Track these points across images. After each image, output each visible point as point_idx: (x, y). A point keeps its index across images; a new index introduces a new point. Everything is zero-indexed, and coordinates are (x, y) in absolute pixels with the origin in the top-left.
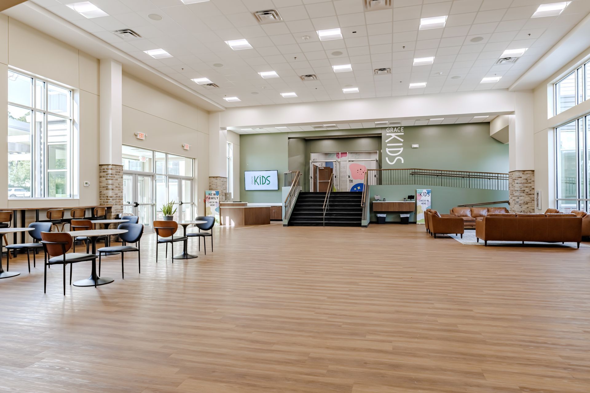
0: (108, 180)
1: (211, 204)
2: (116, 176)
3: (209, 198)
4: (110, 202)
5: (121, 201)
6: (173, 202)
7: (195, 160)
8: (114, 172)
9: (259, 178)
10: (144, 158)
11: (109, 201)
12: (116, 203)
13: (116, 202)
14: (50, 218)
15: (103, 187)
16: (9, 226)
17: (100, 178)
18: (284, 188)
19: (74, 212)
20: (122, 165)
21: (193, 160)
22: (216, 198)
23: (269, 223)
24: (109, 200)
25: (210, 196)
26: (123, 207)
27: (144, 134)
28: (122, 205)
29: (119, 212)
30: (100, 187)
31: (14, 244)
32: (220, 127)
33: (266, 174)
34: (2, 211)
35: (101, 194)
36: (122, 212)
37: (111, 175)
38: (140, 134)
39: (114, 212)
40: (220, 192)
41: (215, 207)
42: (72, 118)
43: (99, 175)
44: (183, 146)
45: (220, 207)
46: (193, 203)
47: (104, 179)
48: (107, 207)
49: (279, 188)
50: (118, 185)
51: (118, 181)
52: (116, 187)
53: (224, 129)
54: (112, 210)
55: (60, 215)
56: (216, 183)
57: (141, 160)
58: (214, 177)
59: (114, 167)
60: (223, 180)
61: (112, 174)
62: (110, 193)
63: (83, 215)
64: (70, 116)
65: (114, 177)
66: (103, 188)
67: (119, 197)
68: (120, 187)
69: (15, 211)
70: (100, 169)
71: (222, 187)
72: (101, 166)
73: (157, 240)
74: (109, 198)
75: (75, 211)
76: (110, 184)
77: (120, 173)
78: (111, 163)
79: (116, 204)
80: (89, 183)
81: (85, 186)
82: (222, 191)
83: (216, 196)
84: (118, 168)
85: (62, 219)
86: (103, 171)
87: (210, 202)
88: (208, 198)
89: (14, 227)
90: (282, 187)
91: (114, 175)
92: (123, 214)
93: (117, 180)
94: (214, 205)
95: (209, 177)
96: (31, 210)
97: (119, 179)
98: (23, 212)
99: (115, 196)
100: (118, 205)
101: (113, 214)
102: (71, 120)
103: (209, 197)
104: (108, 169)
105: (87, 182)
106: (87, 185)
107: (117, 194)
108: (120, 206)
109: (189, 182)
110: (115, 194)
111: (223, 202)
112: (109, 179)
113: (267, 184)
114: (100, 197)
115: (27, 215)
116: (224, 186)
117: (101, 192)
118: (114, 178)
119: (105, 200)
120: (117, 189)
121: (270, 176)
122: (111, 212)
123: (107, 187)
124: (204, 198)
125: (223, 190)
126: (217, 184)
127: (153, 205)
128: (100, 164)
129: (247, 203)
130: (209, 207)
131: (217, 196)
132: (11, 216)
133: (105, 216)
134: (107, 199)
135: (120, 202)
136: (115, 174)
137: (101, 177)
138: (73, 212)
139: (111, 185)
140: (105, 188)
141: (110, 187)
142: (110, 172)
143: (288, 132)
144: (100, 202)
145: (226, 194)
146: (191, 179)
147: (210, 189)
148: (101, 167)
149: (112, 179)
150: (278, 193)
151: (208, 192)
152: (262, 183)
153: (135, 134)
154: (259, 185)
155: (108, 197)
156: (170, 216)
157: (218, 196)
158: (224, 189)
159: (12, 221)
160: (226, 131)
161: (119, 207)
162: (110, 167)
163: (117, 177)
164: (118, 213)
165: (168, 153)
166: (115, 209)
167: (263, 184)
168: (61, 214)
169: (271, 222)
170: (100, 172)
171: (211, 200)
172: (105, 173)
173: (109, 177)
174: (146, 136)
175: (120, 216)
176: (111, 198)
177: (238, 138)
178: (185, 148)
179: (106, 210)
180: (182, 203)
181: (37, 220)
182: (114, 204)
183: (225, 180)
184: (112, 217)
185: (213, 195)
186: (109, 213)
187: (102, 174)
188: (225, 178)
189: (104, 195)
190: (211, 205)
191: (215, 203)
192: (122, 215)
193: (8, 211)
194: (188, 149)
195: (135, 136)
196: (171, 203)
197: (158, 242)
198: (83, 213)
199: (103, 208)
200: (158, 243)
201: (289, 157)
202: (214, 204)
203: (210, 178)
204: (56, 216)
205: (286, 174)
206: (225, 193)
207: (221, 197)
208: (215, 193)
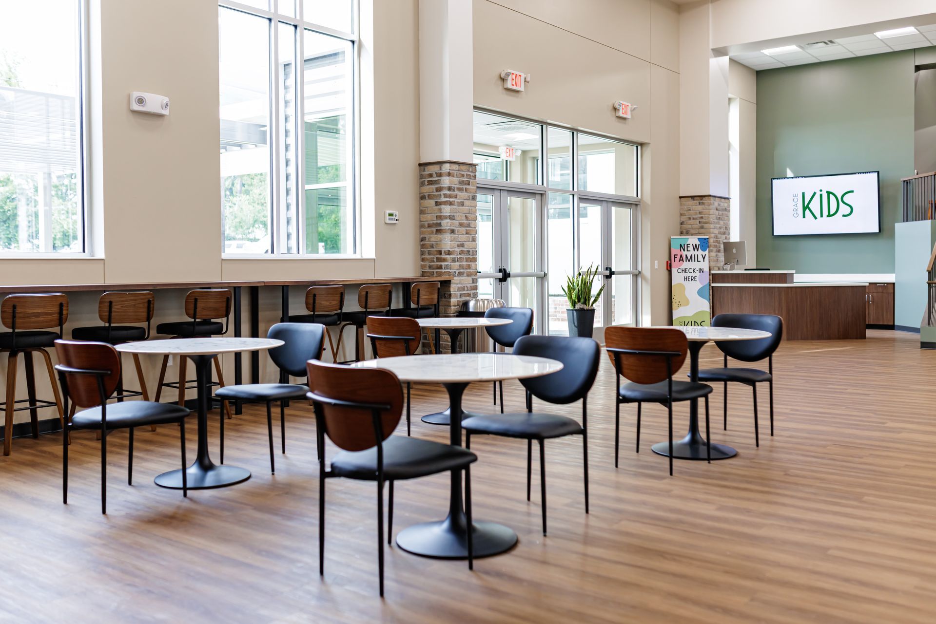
0: (443, 207)
1: (688, 275)
2: (459, 194)
3: (681, 259)
4: (447, 267)
5: (472, 264)
6: (593, 270)
7: (644, 148)
8: (454, 181)
9: (817, 197)
10: (510, 148)
11: (443, 264)
12: (462, 271)
13: (461, 267)
14: (314, 311)
15: (429, 226)
16: (224, 331)
17: (422, 201)
18: (901, 228)
19: (367, 293)
20: (474, 162)
21: (639, 148)
22: (701, 258)
23: (863, 337)
24: (444, 260)
25: (684, 253)
26: (477, 282)
27: (523, 76)
28: (474, 277)
29: (469, 295)
30: (422, 226)
31: (236, 384)
32: (711, 47)
33: (837, 185)
34: (209, 288)
35: (423, 246)
36: (475, 295)
37: (448, 192)
38: (514, 76)
39: (456, 296)
40: (711, 240)
41: (697, 285)
42: (355, 38)
43: (420, 193)
44: (615, 109)
45: (713, 285)
46: (639, 272)
47: (432, 202)
48: (441, 282)
49: (885, 230)
50: (464, 218)
51: (465, 209)
52: (461, 225)
53: (719, 52)
54: (452, 290)
55: (336, 303)
56: (700, 213)
57: (504, 157)
58: (693, 197)
59: (455, 167)
60: (719, 205)
61: (449, 189)
62: (447, 242)
63: (387, 301)
64: (353, 33)
65: (456, 197)
66: (429, 229)
67: (468, 251)
68: (469, 226)
69: (237, 289)
70: (421, 176)
71: (718, 226)
72: (422, 168)
73: (618, 394)
74: (443, 256)
75: (369, 291)
76: (445, 218)
77: (469, 184)
78: (447, 158)
79: (460, 274)
80: (397, 214)
81: (388, 221)
82: (716, 237)
83: (700, 252)
84: (465, 171)
85: (339, 311)
86: (428, 181)
87: (685, 271)
88: (678, 257)
89: (236, 336)
90: (896, 225)
91: (456, 192)
92: (477, 301)
93: (462, 204)
94: (694, 279)
95: (680, 197)
96: (271, 287)
97: (467, 203)
98: (254, 291)
99: (458, 250)
100: (465, 275)
101: (454, 301)
102: (353, 42)
103: (681, 256)
104: (440, 175)
105: (391, 212)
106: (392, 219)
107: (462, 245)
108: (470, 279)
109: (627, 212)
110: (458, 246)
111: (719, 269)
112: (445, 203)
113: (844, 216)
114: (422, 253)
115: (263, 300)
116: (722, 222)
117: (423, 239)
118: (456, 200)
119: (434, 261)
120: (463, 230)
121: (852, 192)
122: (450, 295)
123: (440, 225)
124: (667, 259)
125: (719, 236)
126: (702, 218)
127: (542, 278)
128: (422, 161)
129: (794, 271)
130: (680, 285)
131: (704, 253)
132: (228, 301)
133: (435, 305)
134: (439, 260)
135: (469, 267)
136: (460, 190)
137: (423, 198)
138: (364, 293)
139: (448, 220)
140: (434, 229)
141: (446, 224)
142: (446, 181)
143: (915, 50)
144: (423, 267)
145: (728, 246)
146: (633, 204)
147: (681, 233)
148: (424, 170)
149: (451, 204)
150: (880, 243)
151: (677, 240)
152: (825, 213)
153: (500, 75)
154: (816, 218)
155: (440, 252)
156: (586, 307)
157: (707, 252)
158: (722, 230)
159: (232, 316)
160: (726, 59)
161: (467, 281)
162: (446, 168)
163: (462, 195)
164: (467, 299)
165: (578, 131)
166: (459, 286)
167: (829, 215)
168: (338, 298)
169: (869, 333)
170: (422, 184)
171: (686, 265)
172: (435, 186)
173: (443, 196)
174: (528, 82)
175: (472, 307)
176: (448, 256)
177: (751, 82)
178: (620, 114)
179: (439, 288)
180: (612, 273)
181: (286, 318)
182: (457, 272)
183: (723, 204)
184: (453, 309)
185: (691, 248)
186: (445, 297)
187: (427, 189)
188: (723, 200)
189: (432, 246)
190: (687, 279)
191: (697, 274)
192: (476, 304)
193: (222, 288)
194: (628, 116)
195: (500, 82)
196: (589, 273)
197: (621, 399)
198: (387, 297)
199: (432, 284)
200: (619, 401)
201: (917, 127)
202: (693, 275)
203: (682, 199)
204: (325, 304)
205: (907, 182)
206: (724, 243)
207: (713, 254)
208: (698, 243)
